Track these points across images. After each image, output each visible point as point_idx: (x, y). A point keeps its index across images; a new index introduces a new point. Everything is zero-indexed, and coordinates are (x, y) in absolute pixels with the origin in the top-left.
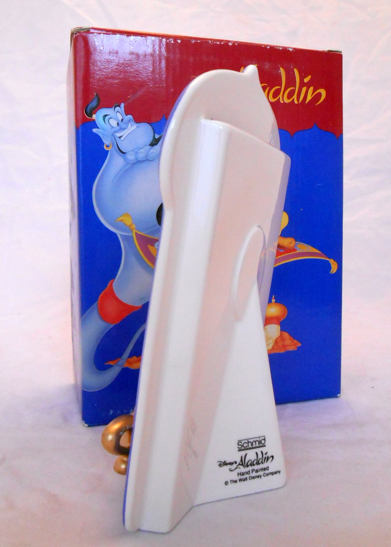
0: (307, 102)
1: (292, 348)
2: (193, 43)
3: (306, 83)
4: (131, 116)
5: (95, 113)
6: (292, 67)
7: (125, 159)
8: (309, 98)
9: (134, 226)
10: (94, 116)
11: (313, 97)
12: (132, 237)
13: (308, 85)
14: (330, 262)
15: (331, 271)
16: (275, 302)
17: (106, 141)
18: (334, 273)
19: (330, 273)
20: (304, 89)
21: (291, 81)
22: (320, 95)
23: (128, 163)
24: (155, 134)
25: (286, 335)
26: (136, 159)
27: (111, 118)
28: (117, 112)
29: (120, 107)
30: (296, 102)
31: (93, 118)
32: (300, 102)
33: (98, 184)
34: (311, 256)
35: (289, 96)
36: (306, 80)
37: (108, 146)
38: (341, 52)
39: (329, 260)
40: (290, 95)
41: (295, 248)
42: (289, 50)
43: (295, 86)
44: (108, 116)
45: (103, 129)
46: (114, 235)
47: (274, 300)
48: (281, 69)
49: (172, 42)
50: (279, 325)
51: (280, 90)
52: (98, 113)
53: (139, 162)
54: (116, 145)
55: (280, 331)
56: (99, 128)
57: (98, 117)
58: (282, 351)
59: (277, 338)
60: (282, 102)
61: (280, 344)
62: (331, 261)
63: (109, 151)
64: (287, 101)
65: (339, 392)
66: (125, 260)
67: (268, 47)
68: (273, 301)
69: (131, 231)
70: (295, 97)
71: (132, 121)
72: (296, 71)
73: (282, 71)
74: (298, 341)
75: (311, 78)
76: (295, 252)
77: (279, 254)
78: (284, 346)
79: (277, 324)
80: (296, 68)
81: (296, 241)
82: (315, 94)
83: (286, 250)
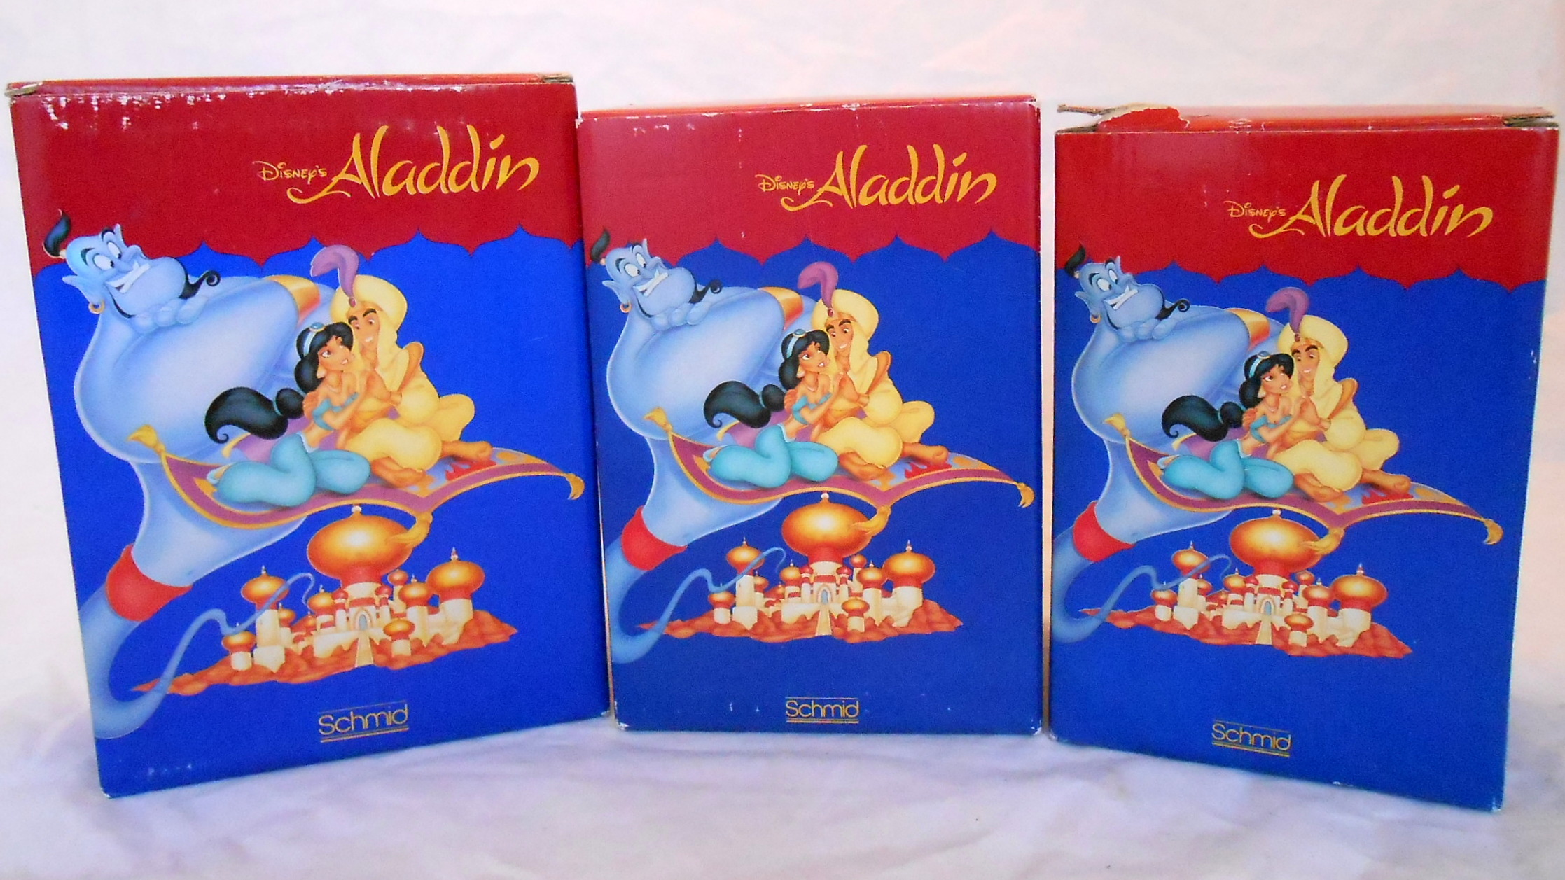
0: (498, 187)
1: (498, 639)
2: (252, 97)
3: (493, 150)
4: (139, 248)
5: (65, 247)
6: (462, 123)
7: (134, 327)
8: (503, 178)
9: (162, 447)
10: (63, 254)
11: (515, 173)
12: (161, 465)
13: (499, 154)
14: (567, 480)
15: (571, 495)
16: (459, 560)
17: (92, 297)
18: (578, 499)
19: (569, 498)
20: (491, 162)
21: (461, 150)
22: (525, 170)
23: (140, 335)
24: (189, 276)
25: (485, 616)
26: (155, 324)
27: (98, 254)
28: (107, 243)
29: (112, 231)
30: (475, 188)
31: (60, 257)
32: (483, 188)
33: (84, 377)
34: (527, 471)
35: (460, 179)
36: (494, 145)
37: (96, 306)
38: (570, 80)
39: (565, 475)
40: (462, 177)
41: (492, 459)
42: (455, 91)
43: (471, 159)
44: (90, 251)
45: (83, 275)
46: (125, 466)
47: (456, 557)
48: (439, 129)
49: (208, 100)
50: (469, 599)
51: (440, 168)
52: (70, 246)
53: (159, 330)
54: (113, 303)
55: (471, 609)
56: (74, 274)
57: (71, 253)
58: (481, 644)
59: (469, 622)
60: (444, 191)
61: (475, 632)
62: (569, 478)
63: (99, 314)
64: (455, 189)
65: (607, 707)
66: (152, 509)
67: (409, 90)
68: (454, 558)
69: (159, 454)
70: (473, 178)
71: (142, 257)
72: (471, 130)
73: (442, 134)
74: (511, 625)
75: (506, 139)
76: (493, 467)
77: (458, 472)
78: (482, 636)
79: (465, 598)
80: (469, 124)
81: (492, 445)
82: (514, 169)
83: (474, 464)
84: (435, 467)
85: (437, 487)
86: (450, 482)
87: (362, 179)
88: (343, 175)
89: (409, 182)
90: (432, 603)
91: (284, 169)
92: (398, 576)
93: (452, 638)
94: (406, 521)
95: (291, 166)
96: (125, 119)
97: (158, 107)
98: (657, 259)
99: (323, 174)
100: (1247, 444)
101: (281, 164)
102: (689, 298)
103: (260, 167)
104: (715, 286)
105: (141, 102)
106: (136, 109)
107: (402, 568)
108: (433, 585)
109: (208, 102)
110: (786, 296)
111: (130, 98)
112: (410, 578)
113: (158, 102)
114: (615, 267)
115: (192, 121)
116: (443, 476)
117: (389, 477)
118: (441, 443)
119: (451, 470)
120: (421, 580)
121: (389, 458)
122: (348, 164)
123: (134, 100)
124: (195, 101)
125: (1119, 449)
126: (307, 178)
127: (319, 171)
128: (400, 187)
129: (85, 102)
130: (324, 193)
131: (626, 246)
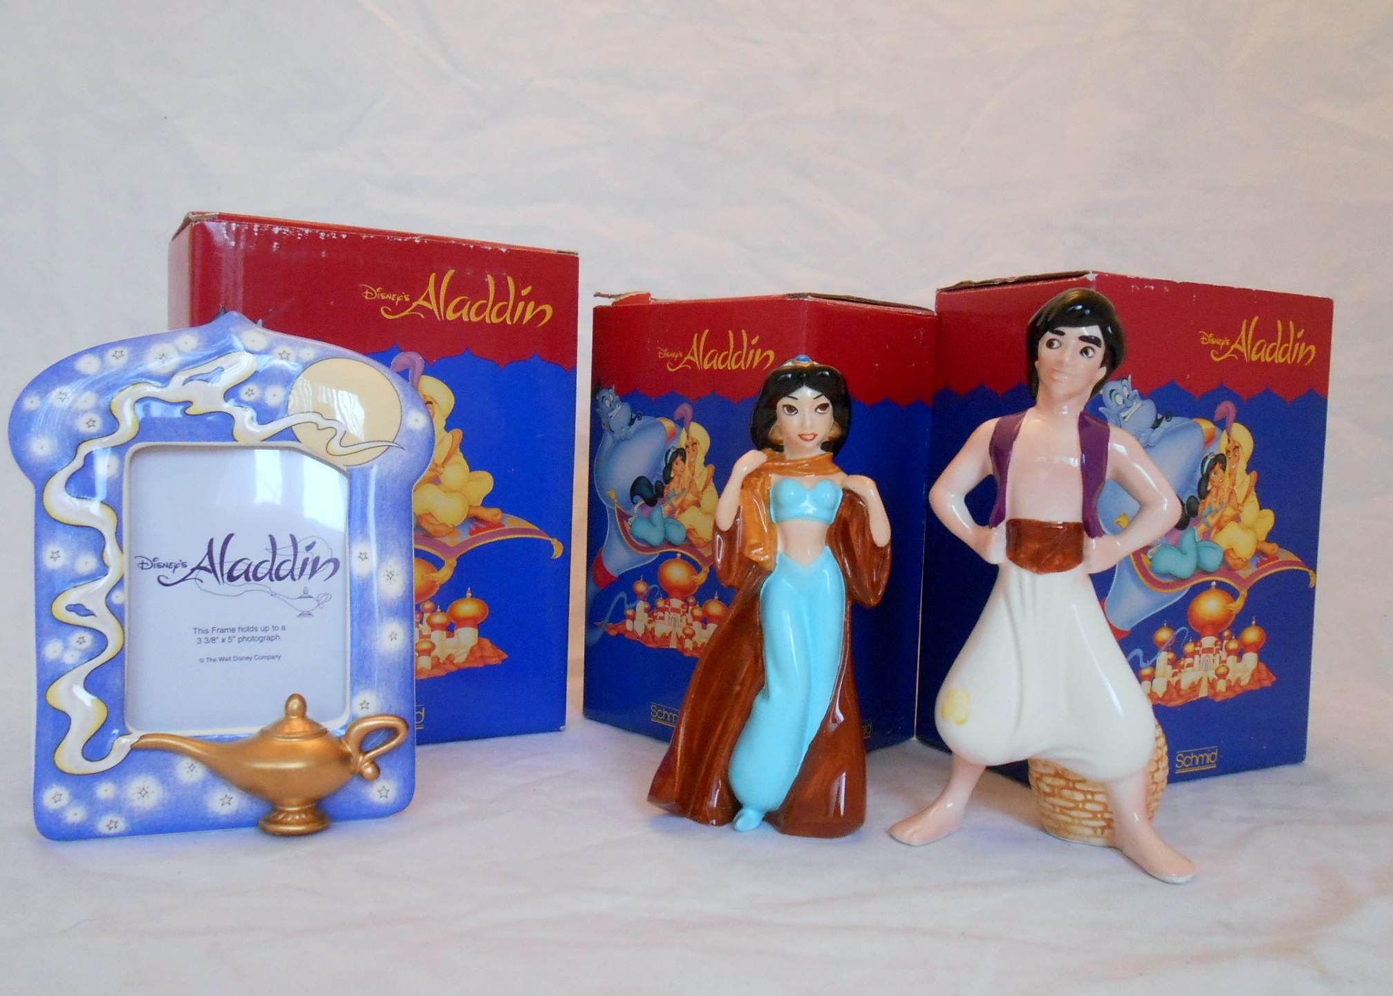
0: (524, 322)
1: (494, 661)
3: (523, 296)
6: (504, 274)
8: (528, 316)
11: (536, 314)
13: (527, 299)
14: (552, 543)
15: (554, 555)
16: (472, 597)
18: (559, 557)
19: (552, 556)
20: (521, 305)
21: (502, 293)
22: (543, 312)
25: (486, 643)
30: (509, 322)
32: (514, 322)
34: (525, 534)
35: (499, 314)
36: (525, 292)
38: (577, 254)
39: (550, 539)
40: (501, 313)
41: (503, 523)
43: (508, 300)
47: (470, 594)
48: (489, 276)
49: (334, 237)
50: (476, 628)
51: (487, 304)
55: (477, 636)
58: (481, 664)
59: (474, 646)
60: (488, 321)
61: (478, 654)
62: (554, 542)
64: (495, 320)
65: (563, 723)
67: (472, 247)
70: (508, 315)
72: (510, 280)
73: (490, 279)
74: (504, 651)
75: (532, 289)
76: (502, 528)
77: (479, 530)
78: (482, 657)
79: (474, 627)
80: (510, 276)
81: (504, 512)
82: (536, 311)
83: (490, 525)
84: (462, 525)
85: (461, 539)
86: (471, 537)
87: (433, 306)
88: (421, 302)
89: (465, 311)
90: (450, 629)
91: (380, 293)
92: (428, 606)
93: (461, 658)
94: (438, 564)
95: (387, 290)
96: (276, 244)
97: (299, 238)
98: (1136, 391)
99: (407, 299)
100: (666, 508)
101: (379, 288)
102: (1151, 425)
103: (365, 289)
104: (1168, 415)
105: (288, 233)
106: (284, 238)
107: (431, 600)
108: (451, 615)
109: (334, 239)
110: (1207, 425)
111: (280, 229)
112: (436, 609)
113: (299, 234)
114: (1109, 396)
115: (321, 250)
116: (467, 531)
117: (429, 528)
118: (468, 507)
119: (473, 528)
120: (444, 610)
121: (430, 514)
122: (425, 294)
123: (283, 231)
124: (325, 236)
125: (612, 511)
126: (395, 301)
127: (405, 296)
128: (459, 314)
129: (249, 227)
130: (406, 313)
131: (1118, 380)
